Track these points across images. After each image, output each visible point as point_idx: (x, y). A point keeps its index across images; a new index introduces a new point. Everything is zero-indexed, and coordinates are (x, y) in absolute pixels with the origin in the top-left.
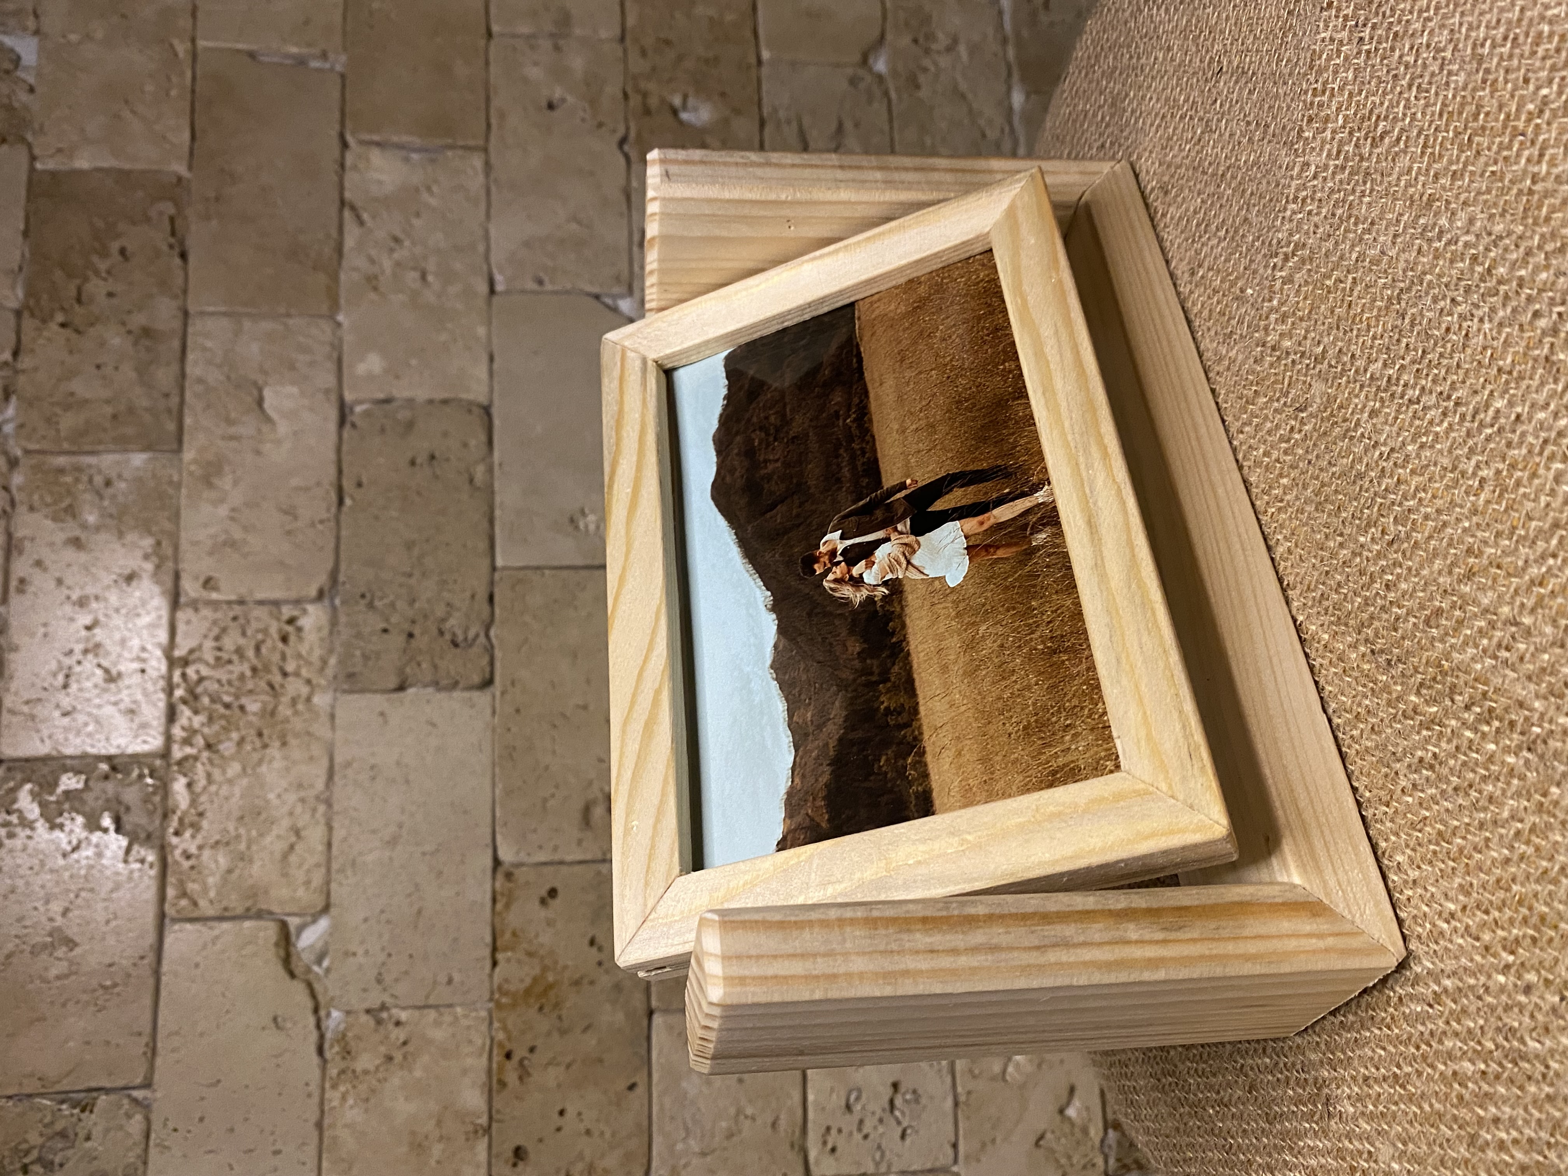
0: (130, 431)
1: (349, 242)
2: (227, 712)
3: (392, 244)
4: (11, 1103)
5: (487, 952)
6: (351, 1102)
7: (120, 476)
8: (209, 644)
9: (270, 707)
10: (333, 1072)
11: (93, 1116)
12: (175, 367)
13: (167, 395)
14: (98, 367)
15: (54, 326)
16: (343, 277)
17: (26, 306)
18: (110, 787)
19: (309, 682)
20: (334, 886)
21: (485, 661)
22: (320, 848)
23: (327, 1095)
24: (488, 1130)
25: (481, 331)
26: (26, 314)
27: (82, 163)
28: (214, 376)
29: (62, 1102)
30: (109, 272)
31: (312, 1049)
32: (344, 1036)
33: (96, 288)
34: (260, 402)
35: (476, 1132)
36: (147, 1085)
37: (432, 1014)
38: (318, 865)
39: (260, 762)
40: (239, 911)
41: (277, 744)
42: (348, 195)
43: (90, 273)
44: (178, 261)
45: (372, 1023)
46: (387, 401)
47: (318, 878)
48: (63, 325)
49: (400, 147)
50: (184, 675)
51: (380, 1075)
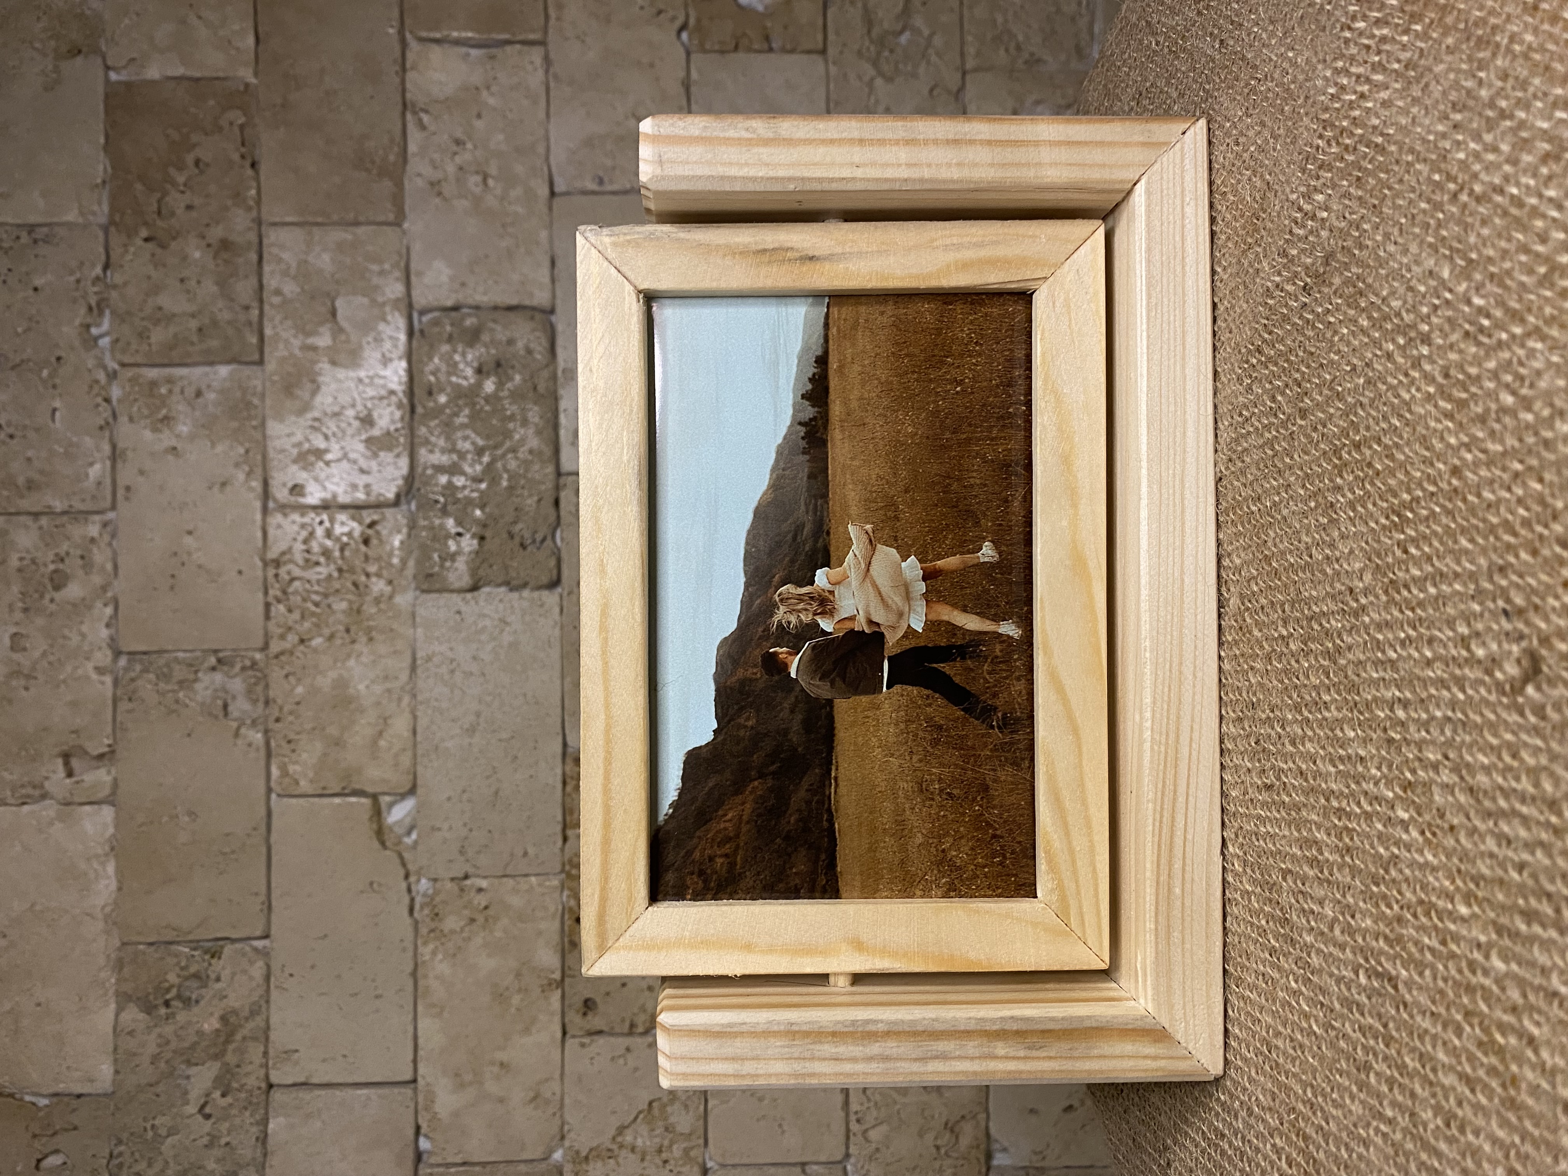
0: (214, 343)
1: (412, 148)
2: (318, 610)
3: (455, 148)
4: (152, 949)
5: (559, 828)
6: (440, 956)
7: (209, 386)
8: (299, 547)
9: (355, 607)
10: (424, 931)
11: (221, 962)
12: (253, 281)
13: (247, 308)
14: (182, 280)
15: (139, 242)
16: (406, 182)
17: (112, 222)
18: (218, 677)
19: (390, 582)
20: (420, 769)
21: (553, 563)
22: (407, 734)
23: (421, 949)
24: (561, 983)
25: (544, 234)
26: (113, 229)
27: (153, 73)
28: (290, 288)
29: (195, 949)
30: (185, 185)
31: (405, 912)
32: (432, 899)
33: (177, 201)
34: (334, 313)
35: (550, 984)
36: (266, 936)
37: (510, 882)
38: (404, 750)
39: (349, 656)
40: (337, 790)
41: (364, 639)
42: (408, 96)
43: (168, 186)
44: (250, 172)
45: (456, 888)
46: (456, 308)
47: (406, 760)
48: (146, 240)
49: (458, 42)
50: (276, 575)
51: (465, 935)
